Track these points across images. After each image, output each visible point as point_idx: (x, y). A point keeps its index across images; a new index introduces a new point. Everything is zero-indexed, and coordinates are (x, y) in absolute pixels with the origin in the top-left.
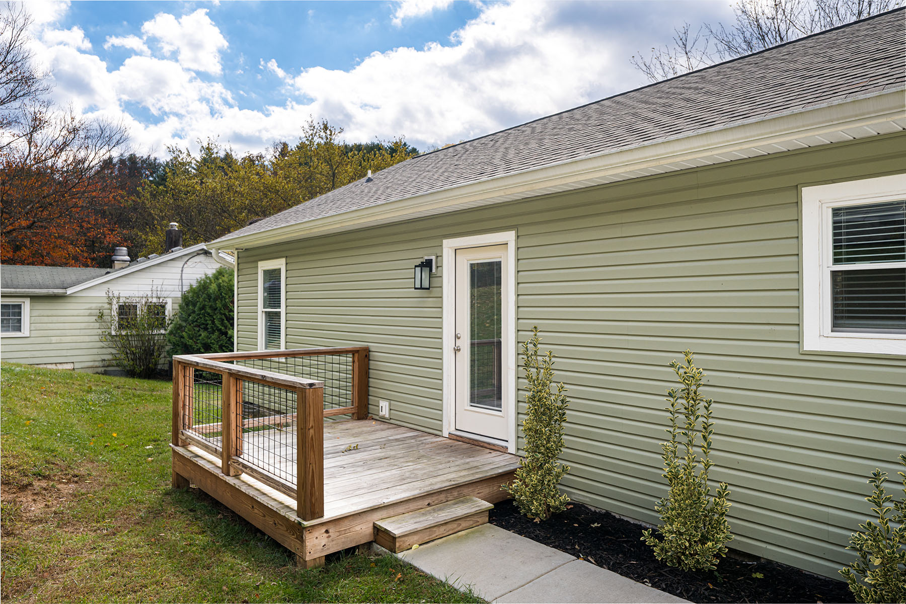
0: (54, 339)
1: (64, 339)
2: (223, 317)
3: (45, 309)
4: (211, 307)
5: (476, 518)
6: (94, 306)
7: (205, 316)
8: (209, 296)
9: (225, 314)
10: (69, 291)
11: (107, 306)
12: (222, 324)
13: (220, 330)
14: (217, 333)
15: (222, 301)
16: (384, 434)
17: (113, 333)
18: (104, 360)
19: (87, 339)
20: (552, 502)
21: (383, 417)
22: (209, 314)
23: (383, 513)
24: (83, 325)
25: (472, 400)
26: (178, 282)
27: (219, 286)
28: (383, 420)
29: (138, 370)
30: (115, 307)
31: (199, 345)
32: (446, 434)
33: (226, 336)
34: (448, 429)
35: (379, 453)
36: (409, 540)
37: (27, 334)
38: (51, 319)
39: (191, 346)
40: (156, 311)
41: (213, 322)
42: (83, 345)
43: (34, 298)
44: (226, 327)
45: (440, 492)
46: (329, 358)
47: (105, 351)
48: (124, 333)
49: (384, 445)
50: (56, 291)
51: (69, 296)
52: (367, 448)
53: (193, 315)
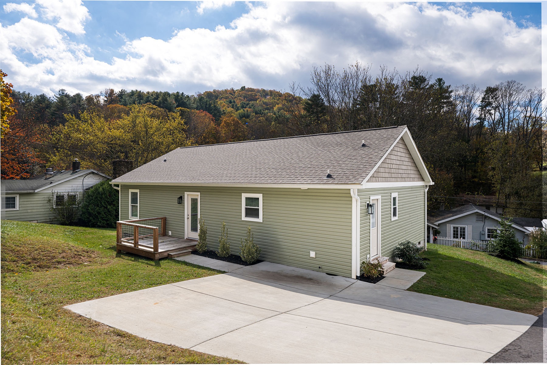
0: (29, 211)
1: (33, 211)
2: (105, 201)
3: (25, 199)
4: (100, 197)
5: (188, 253)
6: (46, 196)
7: (97, 201)
8: (99, 193)
9: (106, 200)
10: (36, 191)
11: (52, 196)
12: (105, 204)
13: (104, 206)
14: (103, 208)
15: (105, 195)
16: (170, 239)
17: (54, 207)
18: (50, 219)
19: (43, 210)
20: (204, 249)
21: (170, 235)
22: (99, 200)
23: (170, 252)
24: (41, 205)
25: (191, 230)
26: (81, 186)
27: (103, 189)
28: (170, 236)
29: (67, 222)
30: (55, 197)
31: (96, 212)
32: (185, 238)
33: (107, 209)
34: (186, 237)
35: (169, 243)
36: (175, 256)
37: (18, 209)
38: (28, 203)
39: (92, 213)
40: (72, 198)
41: (101, 203)
42: (41, 213)
43: (21, 195)
44: (106, 205)
45: (181, 248)
46: (157, 220)
47: (51, 215)
48: (59, 207)
49: (170, 241)
50: (31, 191)
51: (36, 193)
52: (165, 242)
53: (93, 201)
